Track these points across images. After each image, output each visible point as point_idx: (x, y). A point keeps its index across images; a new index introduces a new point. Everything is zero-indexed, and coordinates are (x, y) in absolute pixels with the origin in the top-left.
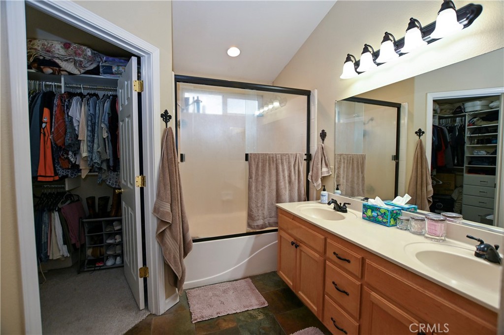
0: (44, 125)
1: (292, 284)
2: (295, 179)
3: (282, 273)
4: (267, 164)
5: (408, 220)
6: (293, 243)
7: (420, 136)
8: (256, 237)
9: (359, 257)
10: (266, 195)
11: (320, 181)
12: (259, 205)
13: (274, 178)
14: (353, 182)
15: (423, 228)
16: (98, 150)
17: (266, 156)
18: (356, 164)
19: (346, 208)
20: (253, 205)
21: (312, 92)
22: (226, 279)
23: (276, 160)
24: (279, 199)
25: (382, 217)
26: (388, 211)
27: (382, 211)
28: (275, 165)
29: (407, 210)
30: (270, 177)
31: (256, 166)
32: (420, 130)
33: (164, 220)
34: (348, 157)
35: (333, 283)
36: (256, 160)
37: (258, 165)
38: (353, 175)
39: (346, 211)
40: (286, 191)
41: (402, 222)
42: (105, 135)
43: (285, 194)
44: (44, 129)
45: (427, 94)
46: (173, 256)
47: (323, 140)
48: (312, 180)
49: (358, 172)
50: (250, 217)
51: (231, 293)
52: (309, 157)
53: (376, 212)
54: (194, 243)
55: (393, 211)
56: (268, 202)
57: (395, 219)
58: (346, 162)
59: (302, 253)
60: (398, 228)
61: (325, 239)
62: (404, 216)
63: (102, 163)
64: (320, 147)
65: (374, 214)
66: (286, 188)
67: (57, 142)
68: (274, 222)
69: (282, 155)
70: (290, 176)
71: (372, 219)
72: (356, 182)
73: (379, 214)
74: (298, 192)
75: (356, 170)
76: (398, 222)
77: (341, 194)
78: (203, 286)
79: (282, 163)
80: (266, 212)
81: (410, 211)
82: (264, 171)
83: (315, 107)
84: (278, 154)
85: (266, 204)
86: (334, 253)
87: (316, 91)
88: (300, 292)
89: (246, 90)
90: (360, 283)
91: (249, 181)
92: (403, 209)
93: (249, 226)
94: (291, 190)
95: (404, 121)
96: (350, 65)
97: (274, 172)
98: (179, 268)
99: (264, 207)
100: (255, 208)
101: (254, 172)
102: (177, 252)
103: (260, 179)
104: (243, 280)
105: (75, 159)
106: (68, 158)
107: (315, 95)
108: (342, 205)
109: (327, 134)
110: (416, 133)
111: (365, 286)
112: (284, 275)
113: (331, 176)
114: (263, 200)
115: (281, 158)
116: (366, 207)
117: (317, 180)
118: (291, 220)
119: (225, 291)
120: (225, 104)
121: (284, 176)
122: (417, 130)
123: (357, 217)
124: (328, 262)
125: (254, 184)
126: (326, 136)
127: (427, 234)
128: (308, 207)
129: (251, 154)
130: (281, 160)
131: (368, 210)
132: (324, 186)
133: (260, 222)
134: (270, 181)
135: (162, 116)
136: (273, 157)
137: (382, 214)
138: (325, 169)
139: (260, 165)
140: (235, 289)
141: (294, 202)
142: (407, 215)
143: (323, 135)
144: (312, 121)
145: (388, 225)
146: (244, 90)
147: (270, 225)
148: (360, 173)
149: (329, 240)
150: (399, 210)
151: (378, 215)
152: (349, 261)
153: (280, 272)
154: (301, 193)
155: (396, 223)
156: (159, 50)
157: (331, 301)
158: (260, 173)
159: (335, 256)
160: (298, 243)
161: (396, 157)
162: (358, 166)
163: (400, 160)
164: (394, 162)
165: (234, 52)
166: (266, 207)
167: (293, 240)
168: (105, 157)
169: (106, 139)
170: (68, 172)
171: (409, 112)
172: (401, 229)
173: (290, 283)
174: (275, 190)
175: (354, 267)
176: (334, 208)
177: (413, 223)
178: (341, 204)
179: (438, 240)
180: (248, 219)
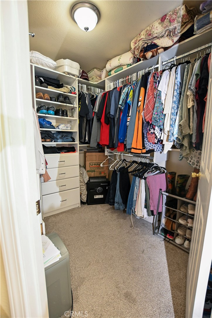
0: (140, 103)
16: (180, 123)
42: (190, 104)
44: (139, 107)
63: (183, 138)
67: (146, 118)
105: (160, 134)
106: (154, 133)
168: (187, 131)
169: (191, 110)
170: (155, 146)
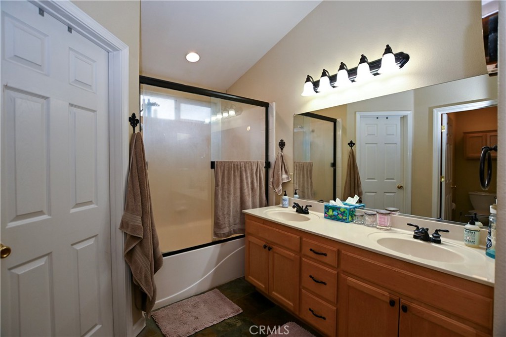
1: (264, 286)
2: (257, 186)
3: (251, 278)
4: (232, 172)
5: (362, 216)
6: (265, 247)
7: (351, 147)
8: (222, 246)
9: (335, 249)
10: (232, 203)
11: (281, 187)
12: (225, 212)
13: (238, 186)
14: (303, 186)
15: (374, 222)
17: (231, 163)
18: (305, 170)
19: (307, 210)
20: (220, 214)
21: (270, 104)
22: (193, 293)
23: (240, 168)
24: (243, 205)
25: (342, 215)
26: (347, 209)
27: (342, 210)
28: (239, 172)
29: (358, 208)
30: (235, 184)
31: (222, 174)
32: (351, 142)
33: (135, 235)
34: (299, 165)
35: (311, 277)
36: (222, 168)
37: (223, 173)
38: (303, 180)
39: (308, 213)
40: (249, 197)
41: (358, 218)
43: (249, 200)
45: (355, 113)
46: (143, 276)
47: (282, 149)
48: (273, 186)
49: (308, 177)
50: (217, 225)
51: (202, 306)
52: (268, 165)
53: (337, 211)
54: (164, 258)
55: (350, 209)
56: (233, 209)
57: (352, 216)
58: (298, 169)
59: (276, 255)
60: (354, 223)
61: (301, 239)
62: (358, 212)
64: (280, 155)
65: (335, 213)
66: (249, 195)
68: (239, 229)
69: (245, 163)
70: (252, 183)
71: (333, 217)
72: (306, 187)
73: (340, 212)
74: (260, 199)
75: (306, 176)
76: (354, 218)
77: (299, 198)
78: (169, 305)
79: (246, 171)
80: (231, 220)
81: (361, 209)
82: (229, 179)
83: (273, 118)
84: (242, 162)
85: (231, 212)
86: (311, 250)
87: (274, 104)
88: (273, 292)
89: (212, 98)
90: (336, 272)
91: (216, 189)
92: (356, 207)
93: (216, 234)
94: (253, 196)
95: (339, 133)
96: (310, 85)
97: (238, 180)
98: (150, 288)
99: (229, 215)
100: (222, 216)
101: (220, 180)
102: (148, 269)
103: (226, 187)
104: (211, 292)
107: (273, 107)
108: (304, 208)
109: (286, 144)
110: (349, 144)
111: (341, 274)
112: (253, 279)
113: (291, 182)
114: (229, 207)
115: (245, 165)
116: (327, 208)
117: (278, 186)
118: (261, 225)
119: (194, 306)
120: (178, 109)
121: (247, 183)
122: (349, 142)
123: (319, 217)
124: (304, 259)
125: (220, 192)
126: (285, 145)
127: (379, 226)
128: (273, 212)
129: (217, 162)
130: (245, 167)
131: (330, 210)
132: (285, 191)
133: (226, 230)
134: (235, 188)
135: (130, 119)
136: (237, 165)
137: (342, 212)
138: (284, 176)
139: (226, 173)
140: (205, 302)
141: (256, 208)
142: (360, 212)
143: (282, 145)
144: (270, 131)
145: (347, 221)
146: (210, 97)
147: (235, 232)
148: (309, 179)
149: (304, 239)
150: (354, 208)
151: (338, 214)
152: (325, 255)
153: (250, 277)
154: (262, 199)
155: (353, 220)
156: (128, 48)
157: (308, 294)
158: (226, 181)
159: (312, 252)
160: (271, 246)
161: (334, 165)
162: (307, 172)
163: (337, 166)
164: (332, 169)
165: (193, 57)
166: (231, 214)
167: (264, 243)
171: (343, 126)
172: (357, 224)
173: (261, 285)
174: (239, 197)
175: (330, 259)
176: (297, 211)
177: (367, 218)
178: (302, 207)
179: (386, 230)
180: (214, 227)
